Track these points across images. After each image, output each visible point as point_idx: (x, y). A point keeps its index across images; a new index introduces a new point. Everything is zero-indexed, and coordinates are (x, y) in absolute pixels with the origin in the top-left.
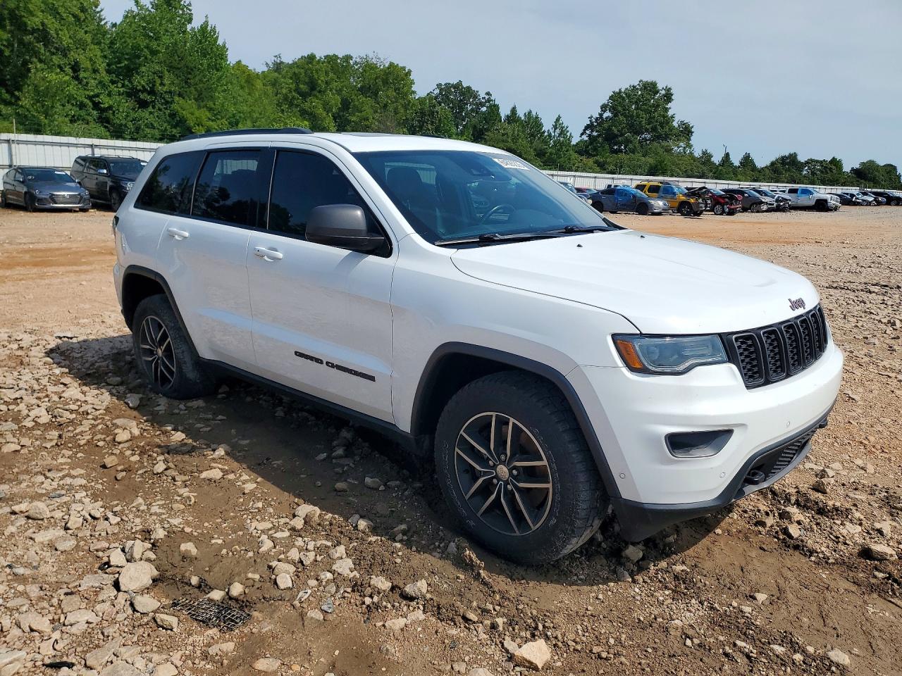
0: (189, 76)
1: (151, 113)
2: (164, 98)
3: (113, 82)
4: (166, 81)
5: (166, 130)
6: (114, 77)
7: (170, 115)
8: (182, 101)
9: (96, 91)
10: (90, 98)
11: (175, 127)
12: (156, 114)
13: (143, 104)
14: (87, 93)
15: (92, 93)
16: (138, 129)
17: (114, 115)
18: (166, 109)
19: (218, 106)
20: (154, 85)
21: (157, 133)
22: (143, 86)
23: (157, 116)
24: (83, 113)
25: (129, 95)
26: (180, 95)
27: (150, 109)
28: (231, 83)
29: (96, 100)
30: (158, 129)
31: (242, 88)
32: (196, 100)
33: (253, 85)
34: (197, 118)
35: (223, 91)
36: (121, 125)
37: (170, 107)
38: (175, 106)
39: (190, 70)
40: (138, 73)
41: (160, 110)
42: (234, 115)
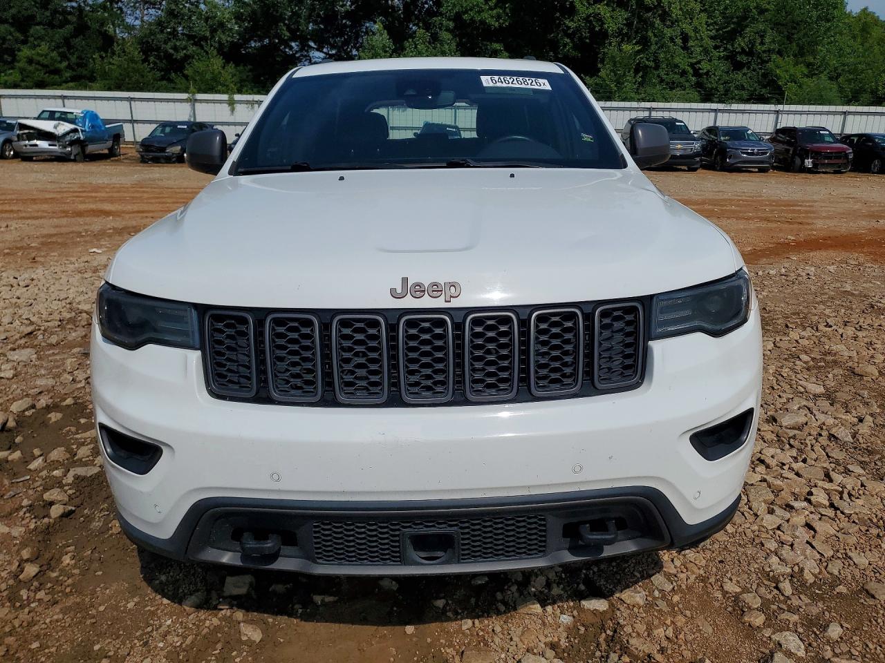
0: (793, 31)
1: (744, 74)
2: (760, 58)
3: (716, 47)
4: (767, 40)
5: (755, 90)
6: (718, 42)
7: (764, 75)
8: (779, 59)
9: (699, 58)
10: (692, 65)
11: (765, 87)
12: (749, 75)
13: (738, 66)
14: (690, 60)
15: (695, 61)
16: (727, 91)
17: (708, 80)
18: (760, 69)
19: (818, 62)
20: (753, 46)
21: (745, 94)
22: (742, 48)
23: (750, 77)
24: (683, 80)
25: (726, 58)
26: (780, 53)
27: (745, 70)
28: (841, 34)
29: (697, 66)
30: (748, 90)
31: (854, 37)
32: (795, 56)
33: (868, 33)
34: (791, 75)
35: (828, 43)
36: (712, 88)
37: (765, 66)
38: (770, 65)
39: (796, 25)
40: (741, 35)
41: (754, 70)
42: (836, 69)
